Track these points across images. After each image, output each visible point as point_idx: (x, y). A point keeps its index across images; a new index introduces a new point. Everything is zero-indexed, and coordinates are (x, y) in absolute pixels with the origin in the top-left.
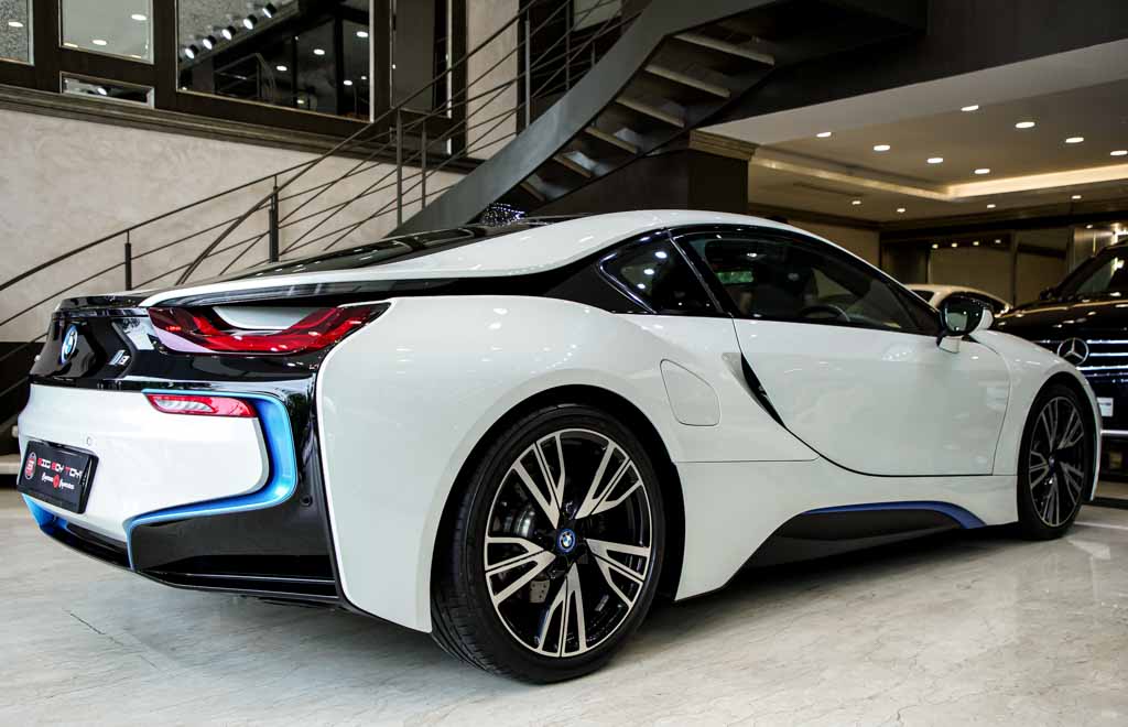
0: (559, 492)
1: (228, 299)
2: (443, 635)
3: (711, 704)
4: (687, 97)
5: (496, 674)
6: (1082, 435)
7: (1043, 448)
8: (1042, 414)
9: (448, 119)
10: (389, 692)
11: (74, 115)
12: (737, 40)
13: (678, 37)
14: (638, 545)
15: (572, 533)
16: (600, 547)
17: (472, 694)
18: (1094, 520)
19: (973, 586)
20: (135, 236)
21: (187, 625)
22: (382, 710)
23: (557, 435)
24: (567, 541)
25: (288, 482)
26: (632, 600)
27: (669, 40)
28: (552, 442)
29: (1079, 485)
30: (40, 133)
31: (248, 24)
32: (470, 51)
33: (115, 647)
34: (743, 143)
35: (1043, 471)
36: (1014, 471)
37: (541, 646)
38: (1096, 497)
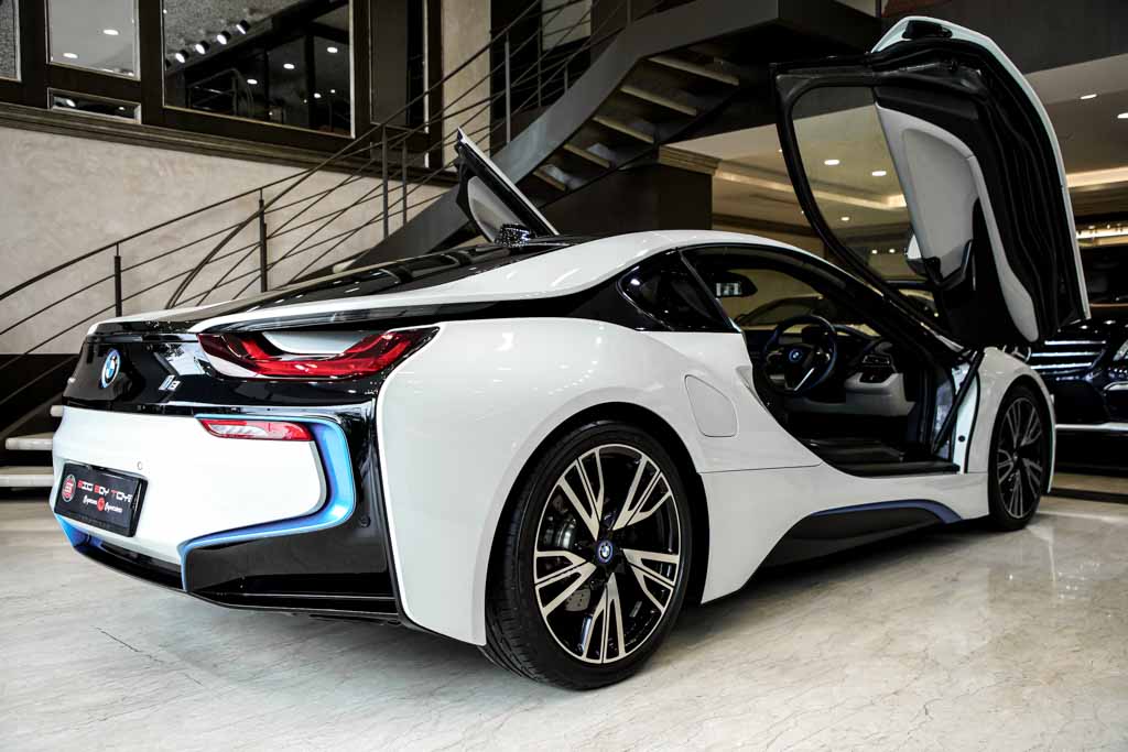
0: (599, 504)
1: (278, 324)
2: (494, 649)
3: (751, 704)
4: (656, 115)
6: (1040, 432)
7: (1008, 445)
8: (1008, 414)
9: (425, 134)
10: (440, 703)
11: (63, 130)
12: (703, 61)
13: (653, 59)
14: (667, 553)
15: (610, 544)
16: (635, 556)
17: (521, 703)
18: (1051, 509)
19: (958, 578)
20: (124, 249)
22: (437, 722)
23: (596, 451)
24: (605, 551)
25: (345, 504)
26: (664, 605)
27: (644, 62)
28: (592, 457)
29: (1039, 479)
30: (28, 148)
31: (222, 40)
32: (446, 74)
33: (154, 665)
34: (707, 158)
35: (1008, 467)
36: (985, 467)
37: (585, 654)
38: (1052, 489)
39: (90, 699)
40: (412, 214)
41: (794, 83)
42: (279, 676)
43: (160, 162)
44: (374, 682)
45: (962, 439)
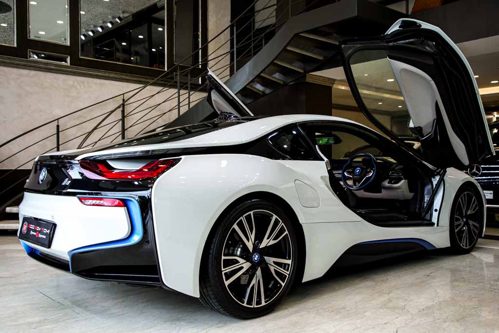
0: (253, 237)
1: (113, 157)
2: (205, 300)
3: (318, 327)
4: (304, 59)
5: (227, 315)
6: (477, 208)
7: (460, 214)
8: (460, 199)
9: (200, 69)
10: (182, 324)
11: (34, 68)
12: (326, 35)
13: (301, 34)
14: (286, 259)
15: (258, 254)
16: (270, 260)
17: (217, 324)
18: (483, 244)
19: (430, 275)
20: (61, 121)
21: (92, 296)
23: (251, 213)
24: (256, 257)
25: (139, 235)
26: (284, 282)
27: (297, 35)
28: (250, 215)
29: (477, 230)
30: (19, 77)
31: (110, 25)
32: (209, 40)
33: (61, 306)
34: (329, 79)
35: (461, 224)
36: (448, 224)
37: (246, 303)
38: (485, 235)
39: (30, 320)
40: (192, 105)
41: (350, 49)
42: (113, 311)
43: (78, 82)
44: (154, 314)
45: (436, 210)
